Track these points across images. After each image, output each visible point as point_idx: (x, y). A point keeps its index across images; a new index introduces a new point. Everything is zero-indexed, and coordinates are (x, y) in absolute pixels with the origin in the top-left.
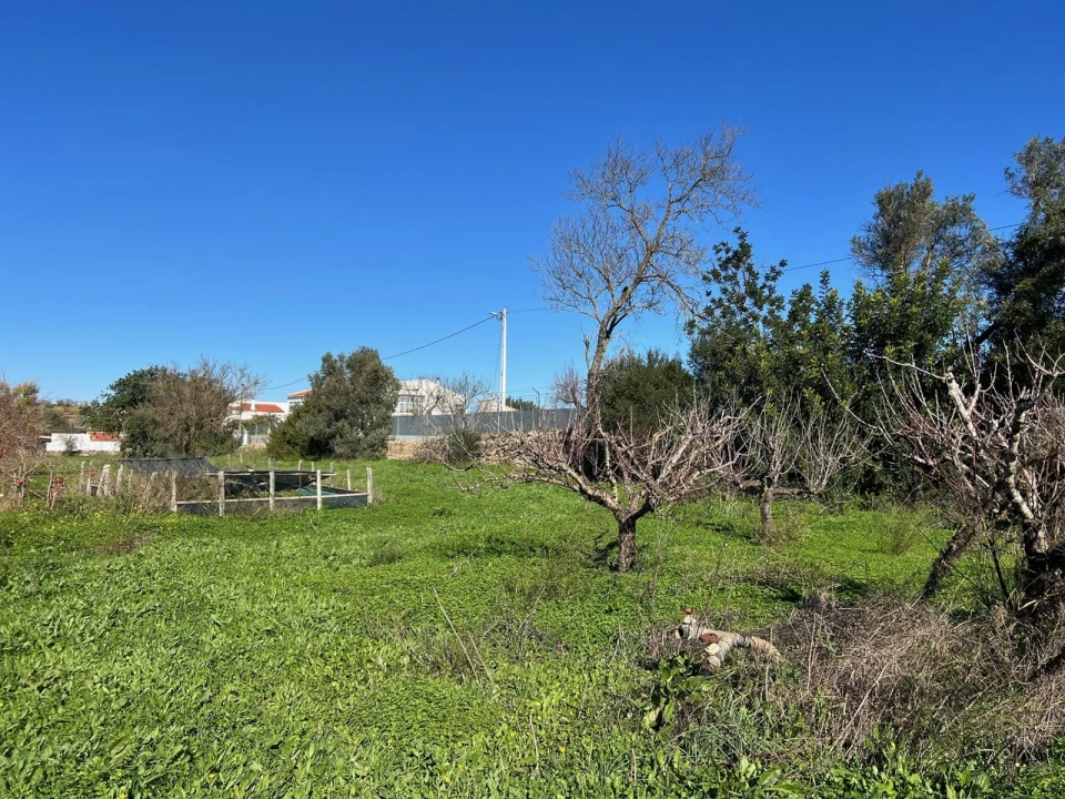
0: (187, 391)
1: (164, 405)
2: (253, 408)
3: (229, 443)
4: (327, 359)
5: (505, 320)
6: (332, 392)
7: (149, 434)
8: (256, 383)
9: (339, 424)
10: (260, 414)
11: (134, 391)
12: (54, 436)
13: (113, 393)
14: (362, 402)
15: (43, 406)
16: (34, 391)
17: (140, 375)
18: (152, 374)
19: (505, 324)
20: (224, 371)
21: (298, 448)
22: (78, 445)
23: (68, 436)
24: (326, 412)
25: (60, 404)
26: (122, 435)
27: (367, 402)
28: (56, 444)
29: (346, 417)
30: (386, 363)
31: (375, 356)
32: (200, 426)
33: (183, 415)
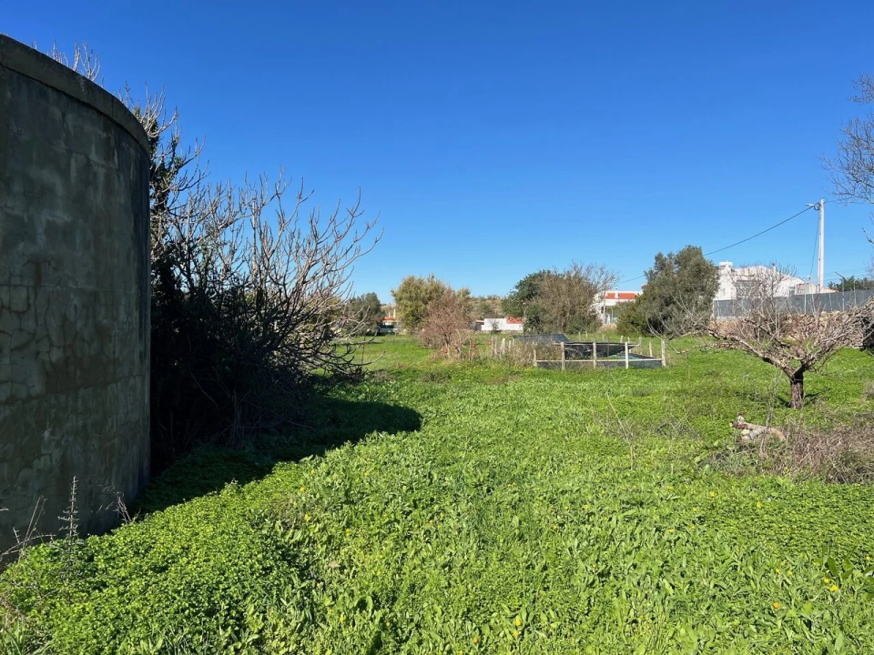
0: (564, 287)
1: (549, 297)
2: (616, 296)
3: (593, 324)
4: (659, 258)
5: (822, 209)
6: (663, 284)
7: (541, 318)
8: (612, 278)
9: (669, 308)
10: (622, 301)
11: (530, 289)
12: (486, 321)
13: (517, 291)
14: (687, 291)
15: (479, 301)
16: (468, 293)
17: (534, 277)
18: (540, 276)
19: (822, 213)
20: (588, 270)
21: (639, 327)
22: (499, 326)
23: (494, 320)
24: (658, 300)
25: (490, 298)
26: (525, 319)
27: (691, 290)
28: (487, 326)
29: (674, 303)
30: (707, 257)
31: (698, 252)
32: (573, 312)
33: (561, 305)
